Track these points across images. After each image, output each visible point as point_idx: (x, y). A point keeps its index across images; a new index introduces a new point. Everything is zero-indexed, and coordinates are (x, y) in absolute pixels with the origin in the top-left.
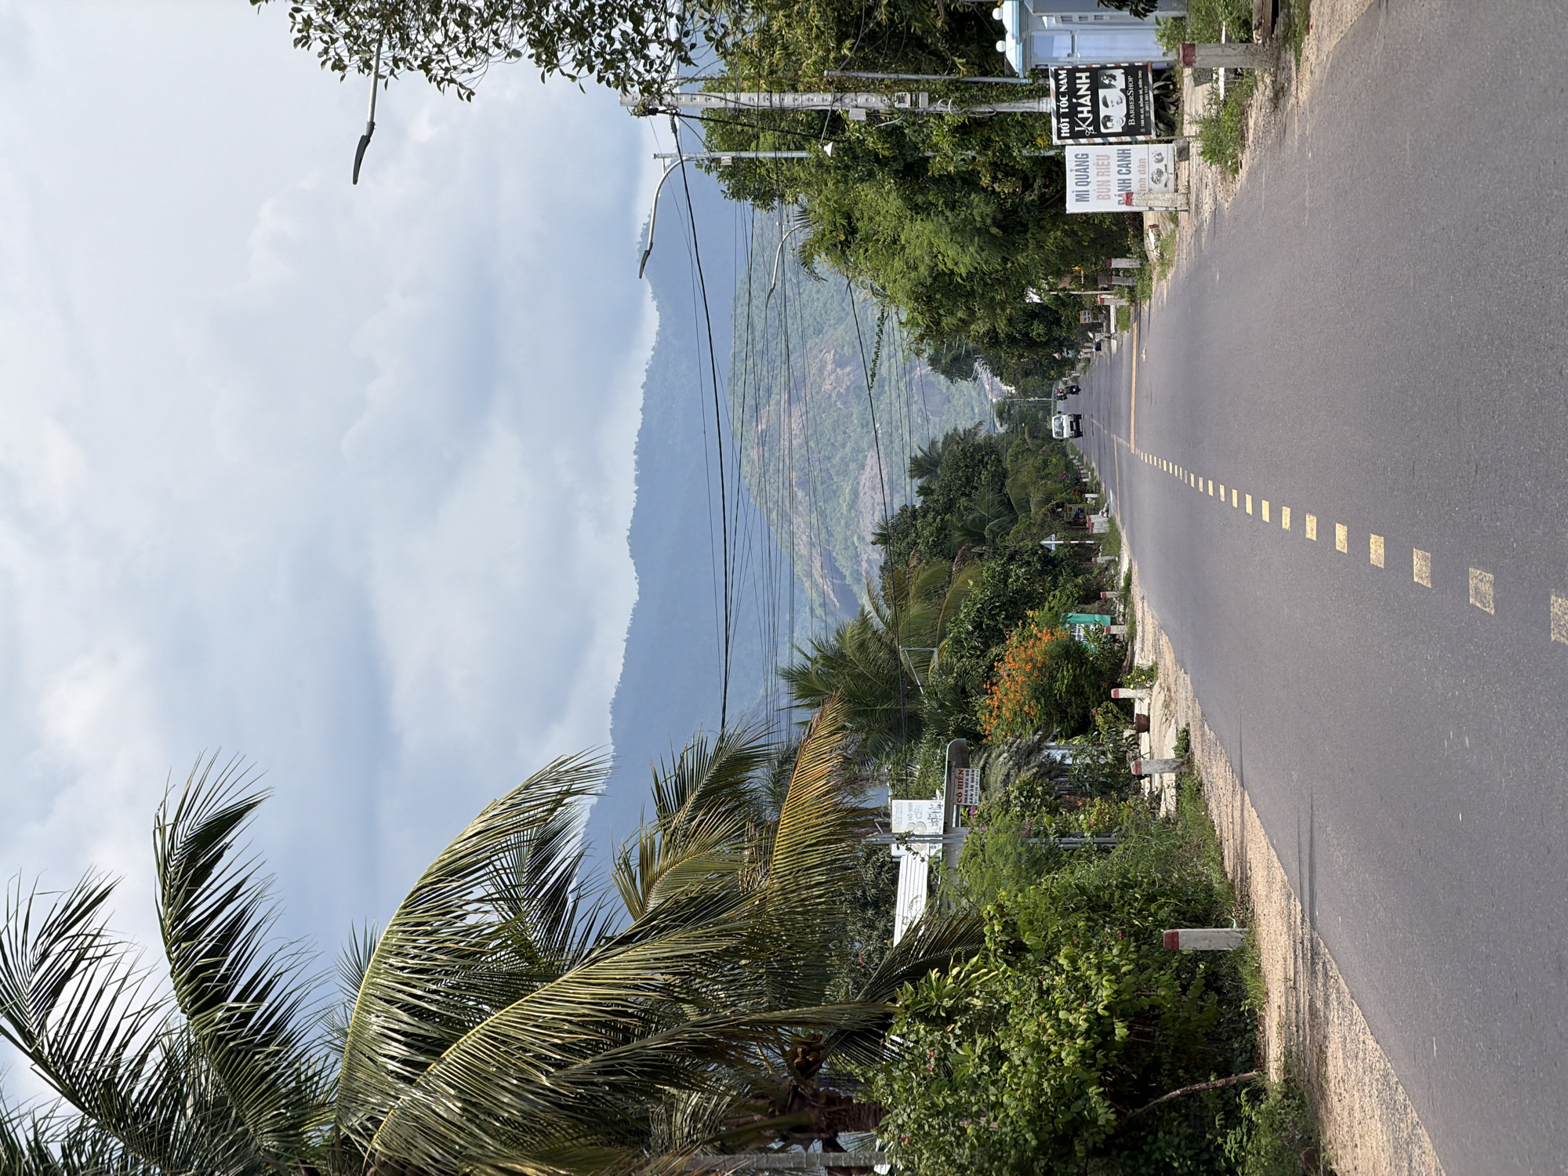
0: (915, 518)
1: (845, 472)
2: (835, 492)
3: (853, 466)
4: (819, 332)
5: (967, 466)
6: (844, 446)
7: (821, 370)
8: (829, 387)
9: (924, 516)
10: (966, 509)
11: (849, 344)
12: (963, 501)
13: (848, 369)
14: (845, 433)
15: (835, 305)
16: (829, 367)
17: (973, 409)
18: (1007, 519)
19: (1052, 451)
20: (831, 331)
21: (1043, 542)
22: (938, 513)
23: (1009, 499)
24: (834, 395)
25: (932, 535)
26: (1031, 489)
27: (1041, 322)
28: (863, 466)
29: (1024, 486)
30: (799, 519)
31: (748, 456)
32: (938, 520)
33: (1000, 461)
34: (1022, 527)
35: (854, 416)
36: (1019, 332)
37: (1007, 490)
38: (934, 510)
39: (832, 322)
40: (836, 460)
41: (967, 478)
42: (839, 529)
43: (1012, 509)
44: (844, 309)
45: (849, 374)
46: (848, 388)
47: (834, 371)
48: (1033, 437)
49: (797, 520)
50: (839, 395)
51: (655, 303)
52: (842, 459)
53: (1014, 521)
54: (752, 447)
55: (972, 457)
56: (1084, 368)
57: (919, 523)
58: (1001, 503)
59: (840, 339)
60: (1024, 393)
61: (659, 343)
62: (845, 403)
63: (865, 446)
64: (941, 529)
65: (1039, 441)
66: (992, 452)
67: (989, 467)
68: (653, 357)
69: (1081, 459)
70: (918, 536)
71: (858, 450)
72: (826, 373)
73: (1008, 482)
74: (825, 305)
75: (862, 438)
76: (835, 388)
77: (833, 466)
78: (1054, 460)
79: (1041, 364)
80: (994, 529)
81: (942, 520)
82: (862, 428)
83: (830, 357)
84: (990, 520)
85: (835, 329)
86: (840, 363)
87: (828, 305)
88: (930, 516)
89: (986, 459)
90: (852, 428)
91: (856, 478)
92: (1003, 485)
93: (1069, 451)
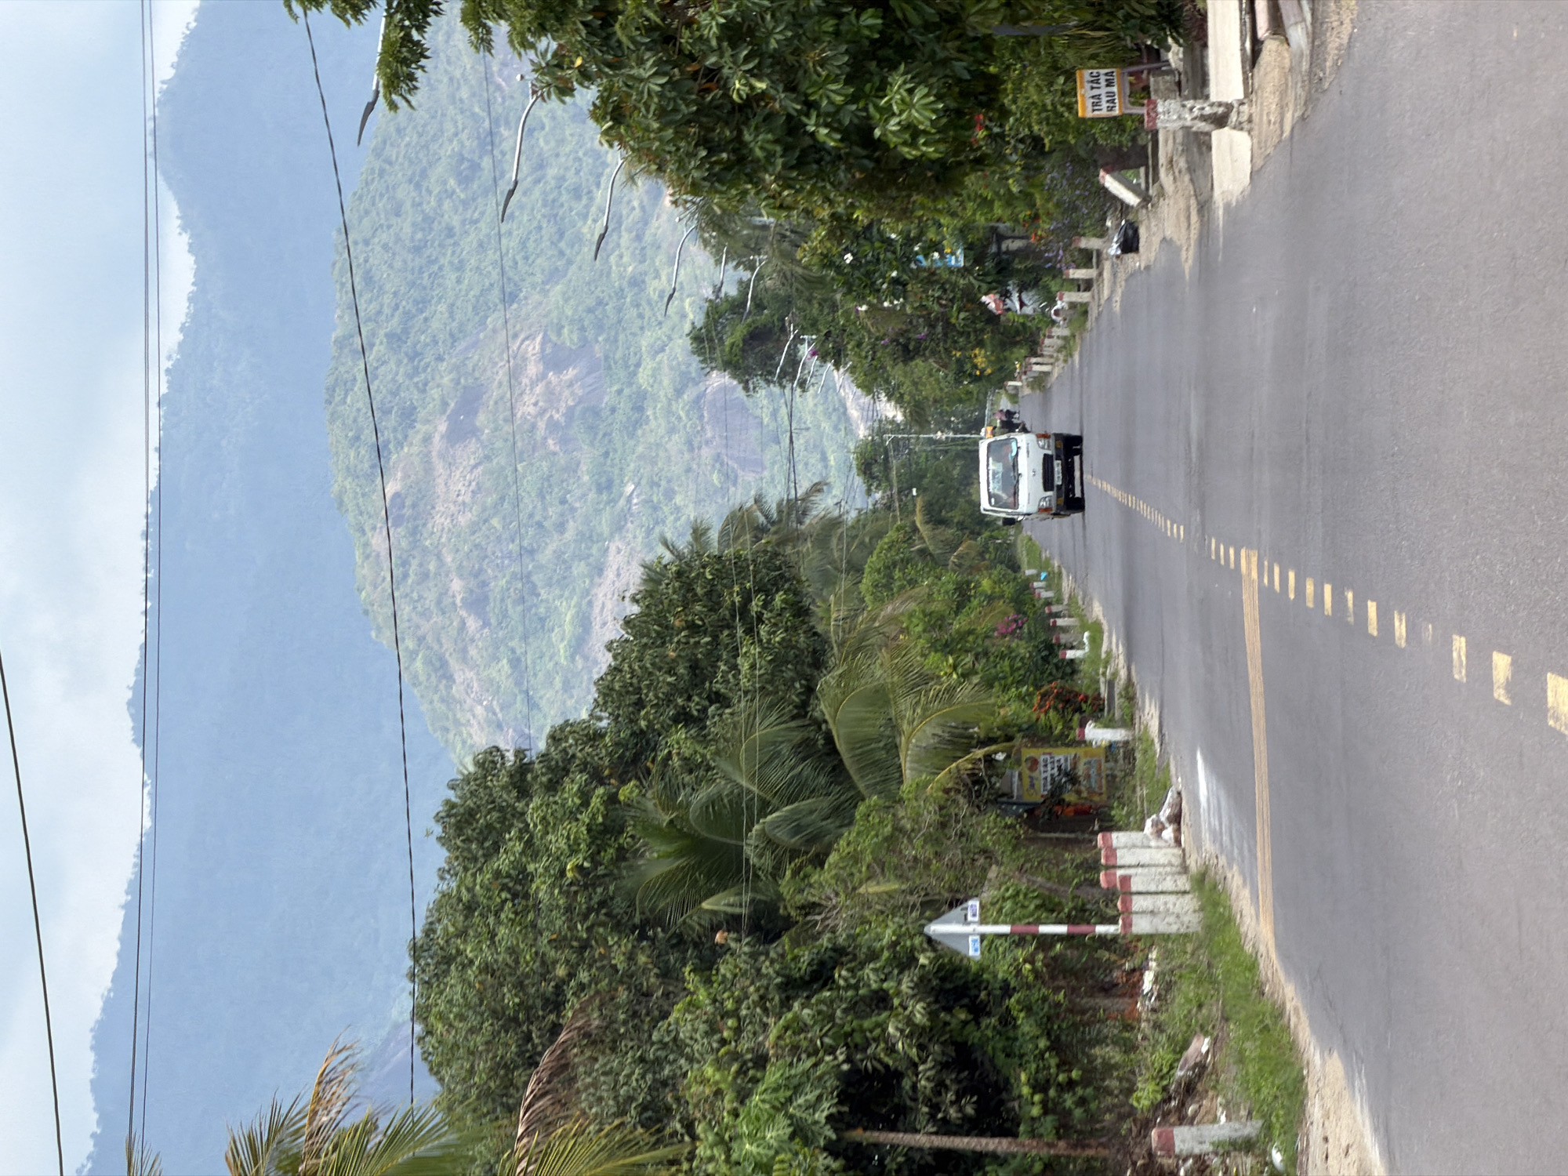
0: (524, 793)
1: (563, 582)
2: (542, 620)
3: (579, 568)
4: (509, 298)
5: (692, 628)
6: (561, 527)
7: (514, 375)
8: (532, 410)
9: (553, 787)
10: (690, 766)
11: (572, 322)
12: (679, 741)
13: (571, 373)
14: (563, 502)
15: (546, 244)
16: (533, 369)
17: (824, 458)
18: (823, 804)
19: (982, 554)
20: (536, 297)
21: (936, 929)
22: (597, 777)
23: (829, 739)
24: (542, 425)
25: (573, 851)
26: (905, 706)
27: (919, 79)
28: (599, 570)
29: (880, 697)
30: (470, 674)
31: (366, 545)
32: (595, 802)
33: (801, 612)
34: (867, 843)
35: (584, 468)
36: (831, 120)
37: (823, 708)
38: (584, 767)
39: (539, 278)
40: (546, 556)
41: (694, 667)
42: (550, 694)
43: (838, 771)
44: (562, 253)
45: (571, 385)
46: (570, 414)
47: (543, 376)
48: (936, 519)
49: (462, 675)
50: (553, 426)
51: (185, 238)
52: (559, 555)
53: (843, 813)
54: (374, 528)
55: (713, 599)
56: (1067, 346)
57: (534, 809)
58: (805, 749)
59: (555, 314)
60: (918, 415)
61: (193, 317)
62: (564, 441)
63: (605, 529)
64: (605, 832)
65: (950, 532)
66: (777, 583)
67: (763, 630)
68: (180, 345)
69: (1053, 581)
70: (531, 849)
71: (588, 537)
72: (525, 381)
73: (827, 682)
74: (523, 244)
75: (598, 512)
76: (543, 411)
77: (540, 567)
78: (986, 584)
79: (948, 324)
80: (782, 835)
81: (612, 800)
82: (600, 491)
83: (533, 347)
84: (765, 808)
85: (545, 293)
86: (554, 360)
87: (531, 245)
88: (572, 786)
89: (755, 605)
90: (578, 493)
91: (587, 592)
92: (810, 690)
93: (1023, 557)
